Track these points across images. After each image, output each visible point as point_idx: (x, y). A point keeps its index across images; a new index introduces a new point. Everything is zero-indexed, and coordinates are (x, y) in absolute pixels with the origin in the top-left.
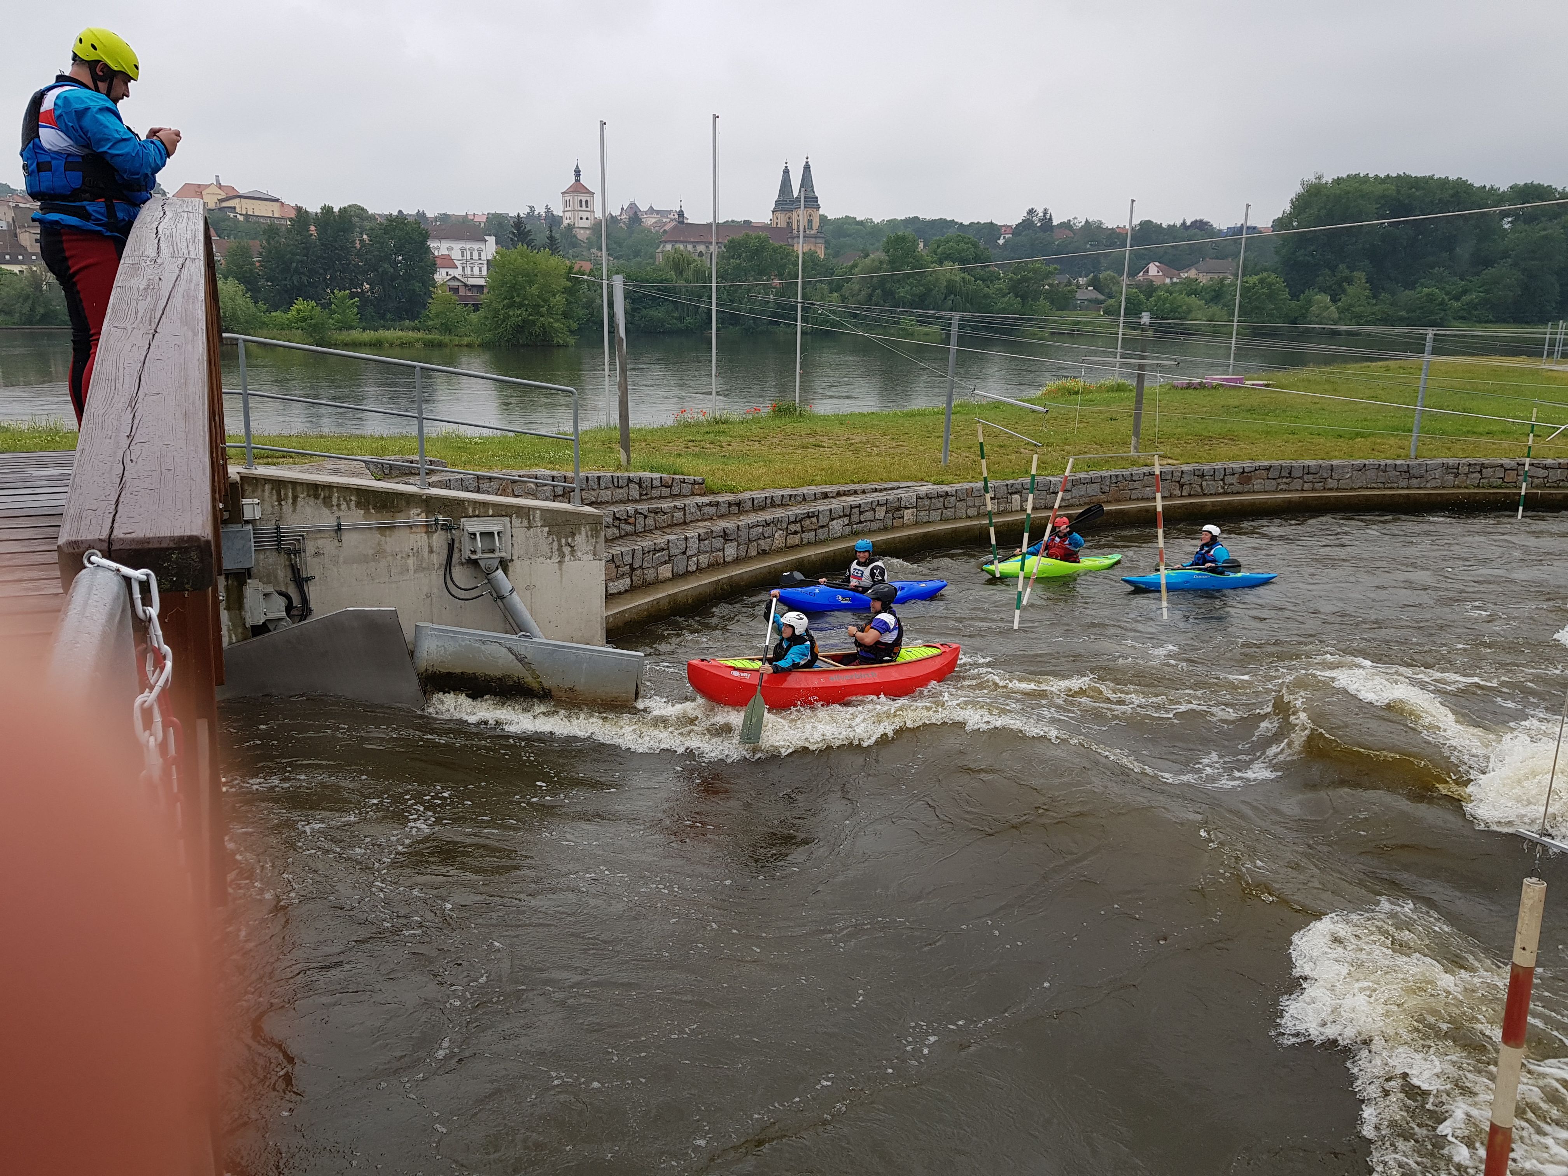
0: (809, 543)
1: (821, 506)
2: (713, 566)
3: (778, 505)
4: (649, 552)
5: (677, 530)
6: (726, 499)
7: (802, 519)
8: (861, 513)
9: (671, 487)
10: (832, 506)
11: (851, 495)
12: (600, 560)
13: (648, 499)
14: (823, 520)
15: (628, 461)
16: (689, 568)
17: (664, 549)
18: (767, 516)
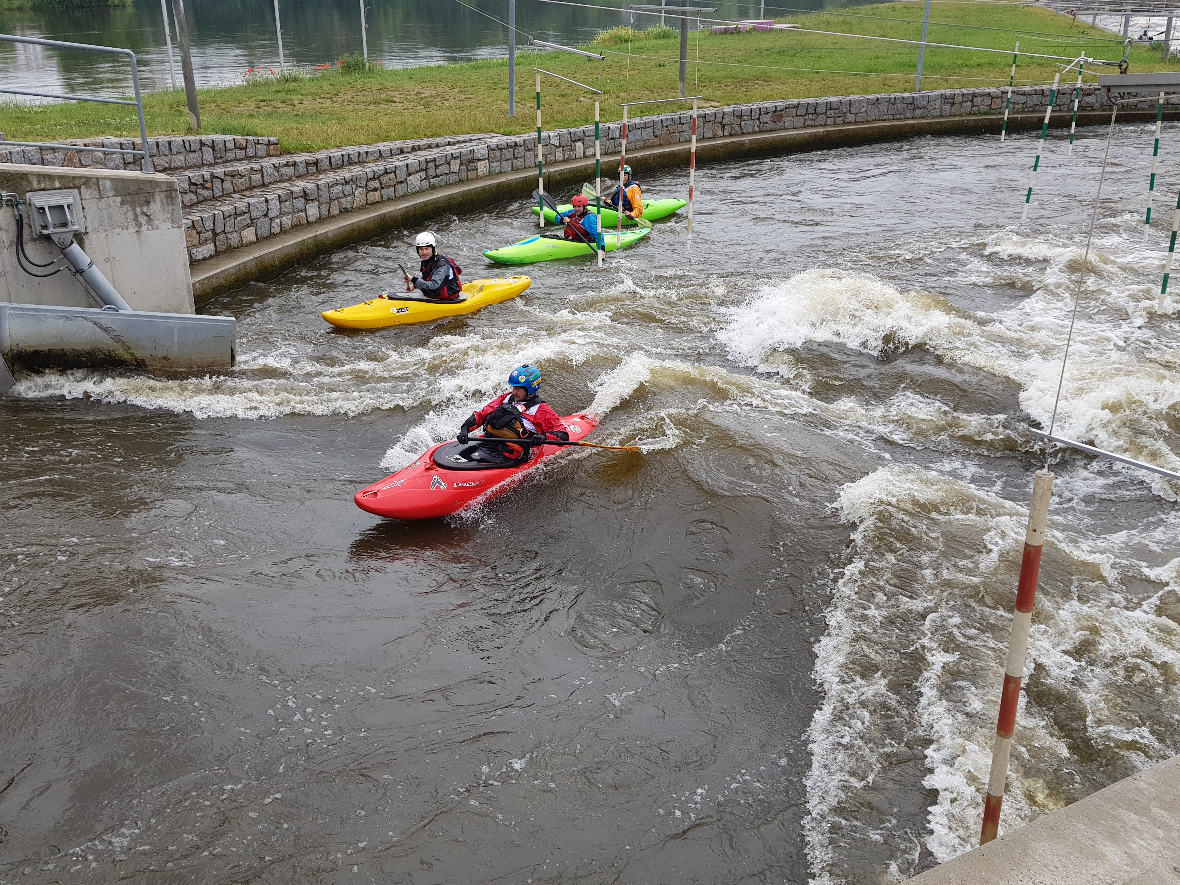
0: (389, 199)
1: (398, 162)
2: (296, 227)
3: (356, 163)
4: (230, 216)
5: (257, 192)
6: (302, 159)
7: (381, 175)
8: (436, 167)
9: (245, 148)
10: (409, 161)
11: (425, 149)
12: (179, 227)
13: (224, 162)
14: (401, 176)
15: (199, 125)
16: (273, 231)
17: (245, 213)
18: (345, 174)
